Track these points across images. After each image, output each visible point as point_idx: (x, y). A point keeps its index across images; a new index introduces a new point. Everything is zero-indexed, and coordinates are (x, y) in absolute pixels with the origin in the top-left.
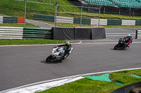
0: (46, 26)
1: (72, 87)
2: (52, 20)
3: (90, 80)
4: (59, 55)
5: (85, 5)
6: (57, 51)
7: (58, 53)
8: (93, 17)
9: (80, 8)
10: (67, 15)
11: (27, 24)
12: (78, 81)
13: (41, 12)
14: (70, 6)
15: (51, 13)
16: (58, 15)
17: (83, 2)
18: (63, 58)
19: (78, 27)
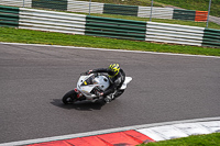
7: (89, 89)
11: (211, 23)
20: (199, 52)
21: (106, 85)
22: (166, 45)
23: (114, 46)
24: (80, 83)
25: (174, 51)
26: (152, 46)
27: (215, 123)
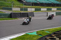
0: (8, 12)
1: (20, 38)
2: (11, 9)
5: (25, 3)
7: (27, 21)
8: (28, 8)
9: (23, 4)
10: (17, 7)
13: (6, 6)
14: (18, 3)
15: (10, 6)
16: (13, 7)
17: (24, 1)
19: (22, 12)
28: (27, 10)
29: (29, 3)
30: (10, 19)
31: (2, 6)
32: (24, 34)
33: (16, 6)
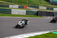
0: (35, 10)
1: (45, 36)
3: (52, 33)
4: (22, 25)
5: (51, 2)
6: (21, 22)
7: (21, 24)
8: (54, 7)
9: (50, 3)
11: (28, 9)
12: (47, 33)
13: (33, 4)
14: (45, 2)
15: (37, 5)
16: (40, 6)
17: (51, 1)
18: (24, 26)
19: (48, 11)
20: (25, 16)
21: (24, 23)
22: (17, 15)
23: (3, 16)
24: (19, 23)
25: (19, 16)
26: (13, 15)
27: (29, 34)
28: (53, 9)
29: (56, 3)
30: (36, 17)
31: (30, 4)
32: (49, 32)
33: (43, 5)
